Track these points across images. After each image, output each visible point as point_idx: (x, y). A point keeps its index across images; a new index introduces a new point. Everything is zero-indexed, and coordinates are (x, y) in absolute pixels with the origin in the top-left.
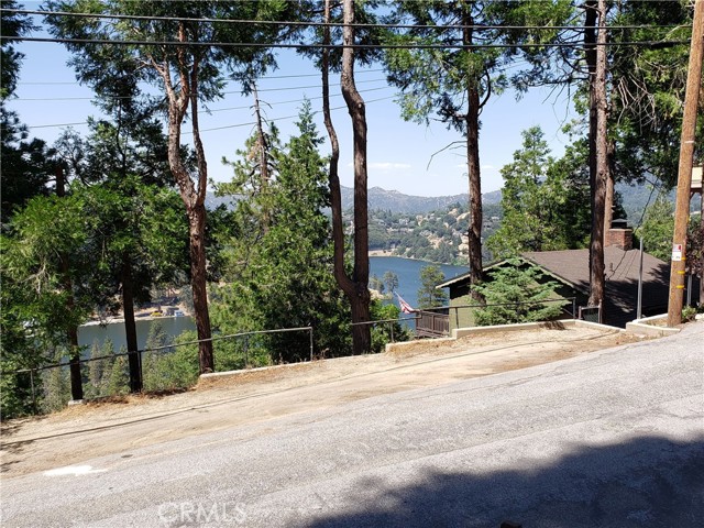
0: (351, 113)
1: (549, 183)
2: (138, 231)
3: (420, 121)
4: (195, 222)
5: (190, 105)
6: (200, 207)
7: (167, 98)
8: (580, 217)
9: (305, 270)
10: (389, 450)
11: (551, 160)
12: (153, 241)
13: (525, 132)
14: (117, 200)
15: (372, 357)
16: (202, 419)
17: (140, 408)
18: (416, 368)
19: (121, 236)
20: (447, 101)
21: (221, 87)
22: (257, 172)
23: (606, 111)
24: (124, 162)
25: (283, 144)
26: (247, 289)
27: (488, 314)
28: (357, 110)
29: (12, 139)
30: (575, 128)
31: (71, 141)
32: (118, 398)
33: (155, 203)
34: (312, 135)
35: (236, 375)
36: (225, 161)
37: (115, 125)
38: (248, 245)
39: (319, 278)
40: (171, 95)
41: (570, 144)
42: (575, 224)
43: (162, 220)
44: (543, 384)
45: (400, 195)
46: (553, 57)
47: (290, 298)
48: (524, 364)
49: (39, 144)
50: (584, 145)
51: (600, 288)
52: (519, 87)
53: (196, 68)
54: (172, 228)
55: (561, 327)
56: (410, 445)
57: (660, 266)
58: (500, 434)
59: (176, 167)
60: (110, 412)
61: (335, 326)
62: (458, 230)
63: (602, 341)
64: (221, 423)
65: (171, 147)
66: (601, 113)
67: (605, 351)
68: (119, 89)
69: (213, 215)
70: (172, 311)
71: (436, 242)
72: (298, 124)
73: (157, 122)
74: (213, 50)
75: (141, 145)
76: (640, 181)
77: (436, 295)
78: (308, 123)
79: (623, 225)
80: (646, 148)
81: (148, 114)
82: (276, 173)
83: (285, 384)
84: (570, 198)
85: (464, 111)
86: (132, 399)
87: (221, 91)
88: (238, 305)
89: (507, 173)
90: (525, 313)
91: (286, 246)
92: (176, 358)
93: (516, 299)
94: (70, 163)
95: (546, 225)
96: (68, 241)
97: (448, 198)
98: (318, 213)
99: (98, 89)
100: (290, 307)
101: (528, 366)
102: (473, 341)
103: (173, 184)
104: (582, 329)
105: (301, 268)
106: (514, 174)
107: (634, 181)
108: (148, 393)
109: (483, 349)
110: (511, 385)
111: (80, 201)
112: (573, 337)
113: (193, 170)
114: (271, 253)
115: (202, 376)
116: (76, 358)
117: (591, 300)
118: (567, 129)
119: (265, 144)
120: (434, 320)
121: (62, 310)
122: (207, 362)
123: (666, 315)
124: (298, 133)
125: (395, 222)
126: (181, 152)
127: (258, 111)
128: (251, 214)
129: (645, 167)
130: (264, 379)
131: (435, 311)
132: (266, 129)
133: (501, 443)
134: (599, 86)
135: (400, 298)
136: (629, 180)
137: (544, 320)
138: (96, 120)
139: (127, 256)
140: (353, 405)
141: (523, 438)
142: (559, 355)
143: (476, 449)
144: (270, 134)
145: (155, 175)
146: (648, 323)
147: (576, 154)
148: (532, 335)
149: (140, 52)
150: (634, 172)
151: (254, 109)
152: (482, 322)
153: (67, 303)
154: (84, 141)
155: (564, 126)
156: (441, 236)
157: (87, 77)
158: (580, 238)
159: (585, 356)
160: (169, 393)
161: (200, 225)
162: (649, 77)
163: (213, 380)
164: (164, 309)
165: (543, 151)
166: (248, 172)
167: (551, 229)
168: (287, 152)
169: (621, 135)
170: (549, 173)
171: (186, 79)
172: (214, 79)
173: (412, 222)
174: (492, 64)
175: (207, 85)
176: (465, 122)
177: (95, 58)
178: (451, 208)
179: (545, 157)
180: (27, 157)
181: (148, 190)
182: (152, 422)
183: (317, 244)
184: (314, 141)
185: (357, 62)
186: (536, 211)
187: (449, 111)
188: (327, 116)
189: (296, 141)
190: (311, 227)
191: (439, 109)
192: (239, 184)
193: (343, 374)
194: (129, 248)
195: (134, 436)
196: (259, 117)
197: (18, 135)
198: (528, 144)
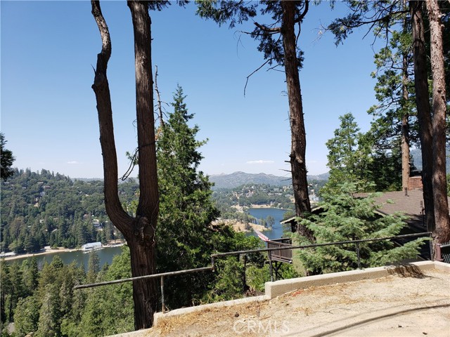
1: (360, 149)
8: (384, 172)
11: (360, 134)
13: (341, 117)
30: (377, 111)
41: (374, 122)
72: (173, 104)
78: (180, 104)
84: (375, 159)
89: (330, 145)
106: (335, 145)
118: (371, 111)
125: (272, 190)
127: (160, 108)
147: (379, 128)
155: (369, 109)
165: (355, 130)
170: (360, 143)
173: (281, 190)
179: (356, 133)
184: (185, 117)
196: (161, 112)
198: (344, 125)
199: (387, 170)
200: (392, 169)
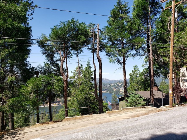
0: (99, 61)
1: (140, 77)
2: (53, 85)
3: (113, 63)
4: (65, 84)
5: (65, 59)
6: (66, 80)
7: (61, 58)
8: (147, 84)
9: (88, 95)
10: (109, 136)
11: (140, 72)
12: (56, 88)
13: (134, 66)
14: (49, 79)
15: (103, 114)
16: (66, 128)
17: (52, 125)
18: (114, 117)
19: (49, 86)
20: (118, 59)
21: (72, 56)
22: (78, 74)
23: (152, 61)
24: (51, 71)
25: (83, 68)
26: (75, 99)
27: (129, 104)
28: (100, 61)
29: (28, 67)
30: (145, 66)
31: (40, 67)
32: (47, 123)
33: (57, 79)
34: (90, 66)
35: (73, 118)
36: (71, 72)
37: (49, 64)
38: (75, 89)
39: (91, 97)
40: (61, 57)
41: (144, 69)
42: (146, 85)
43: (58, 83)
44: (143, 120)
45: (107, 80)
46: (140, 50)
47: (84, 101)
48: (138, 116)
49: (33, 68)
50: (147, 69)
51: (153, 99)
52: (133, 57)
53: (67, 52)
54: (60, 85)
55: (145, 108)
56: (114, 135)
57: (165, 95)
58: (135, 132)
59: (62, 72)
60: (45, 126)
61: (94, 107)
62: (120, 87)
63: (155, 111)
64: (70, 129)
65: (61, 68)
66: (151, 62)
67: (156, 113)
68: (50, 56)
69: (69, 82)
70: (58, 104)
71: (115, 90)
72: (87, 64)
73: (58, 63)
74: (71, 48)
75: (55, 68)
76: (159, 77)
77: (115, 101)
78: (89, 64)
79: (156, 86)
80: (160, 70)
81: (56, 61)
82: (82, 74)
83: (84, 120)
84: (144, 80)
85: (122, 61)
86: (50, 123)
87: (72, 57)
88: (73, 102)
89: (130, 75)
90: (137, 105)
91: (84, 89)
92: (59, 114)
93: (135, 101)
94: (39, 71)
95: (139, 86)
96: (38, 87)
97: (117, 80)
98: (90, 82)
99: (46, 56)
100: (84, 103)
101: (139, 116)
102: (126, 111)
103: (61, 76)
104: (150, 108)
105: (87, 94)
106: (132, 75)
107: (158, 77)
108: (54, 122)
109: (128, 112)
110: (136, 121)
111: (41, 79)
112: (148, 110)
113: (65, 73)
114: (80, 91)
115: (66, 118)
116: (38, 114)
117: (151, 102)
118: (143, 66)
119: (80, 68)
120: (116, 106)
121: (36, 102)
122: (67, 115)
123: (169, 105)
124: (87, 66)
125: (106, 85)
126: (63, 69)
128: (76, 83)
129: (160, 73)
130: (79, 119)
131: (116, 104)
132: (80, 66)
133: (135, 134)
134: (151, 56)
135: (108, 101)
136: (157, 76)
137: (141, 106)
138: (45, 63)
139: (50, 91)
140: (100, 125)
141: (140, 133)
142: (146, 114)
143: (129, 136)
144: (81, 66)
145: (57, 74)
146: (165, 107)
147: (145, 71)
148: (139, 110)
149: (55, 49)
150: (158, 75)
151: (78, 62)
152: (128, 106)
153: (37, 101)
154: (43, 67)
156: (116, 88)
157: (44, 54)
158: (147, 89)
159: (152, 114)
160: (58, 121)
161: (66, 84)
162: (161, 54)
163: (68, 119)
164: (57, 104)
165: (138, 70)
166: (76, 74)
167: (140, 87)
168: (84, 70)
169: (155, 67)
170: (139, 75)
171: (65, 54)
172: (70, 54)
173: (110, 85)
174: (128, 52)
175: (69, 56)
176: (122, 63)
177: (46, 50)
178: (118, 82)
179: (138, 72)
180: (31, 70)
181: (56, 77)
182: (54, 128)
183: (90, 89)
184: (90, 68)
185: (100, 51)
186: (137, 83)
187: (119, 61)
188: (94, 62)
189: (86, 68)
190: (89, 85)
191: (116, 61)
192: (74, 77)
193: (97, 118)
194: (51, 89)
195: (50, 131)
197: (29, 66)
198: (135, 69)
199: (148, 83)
200: (149, 83)
